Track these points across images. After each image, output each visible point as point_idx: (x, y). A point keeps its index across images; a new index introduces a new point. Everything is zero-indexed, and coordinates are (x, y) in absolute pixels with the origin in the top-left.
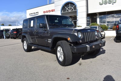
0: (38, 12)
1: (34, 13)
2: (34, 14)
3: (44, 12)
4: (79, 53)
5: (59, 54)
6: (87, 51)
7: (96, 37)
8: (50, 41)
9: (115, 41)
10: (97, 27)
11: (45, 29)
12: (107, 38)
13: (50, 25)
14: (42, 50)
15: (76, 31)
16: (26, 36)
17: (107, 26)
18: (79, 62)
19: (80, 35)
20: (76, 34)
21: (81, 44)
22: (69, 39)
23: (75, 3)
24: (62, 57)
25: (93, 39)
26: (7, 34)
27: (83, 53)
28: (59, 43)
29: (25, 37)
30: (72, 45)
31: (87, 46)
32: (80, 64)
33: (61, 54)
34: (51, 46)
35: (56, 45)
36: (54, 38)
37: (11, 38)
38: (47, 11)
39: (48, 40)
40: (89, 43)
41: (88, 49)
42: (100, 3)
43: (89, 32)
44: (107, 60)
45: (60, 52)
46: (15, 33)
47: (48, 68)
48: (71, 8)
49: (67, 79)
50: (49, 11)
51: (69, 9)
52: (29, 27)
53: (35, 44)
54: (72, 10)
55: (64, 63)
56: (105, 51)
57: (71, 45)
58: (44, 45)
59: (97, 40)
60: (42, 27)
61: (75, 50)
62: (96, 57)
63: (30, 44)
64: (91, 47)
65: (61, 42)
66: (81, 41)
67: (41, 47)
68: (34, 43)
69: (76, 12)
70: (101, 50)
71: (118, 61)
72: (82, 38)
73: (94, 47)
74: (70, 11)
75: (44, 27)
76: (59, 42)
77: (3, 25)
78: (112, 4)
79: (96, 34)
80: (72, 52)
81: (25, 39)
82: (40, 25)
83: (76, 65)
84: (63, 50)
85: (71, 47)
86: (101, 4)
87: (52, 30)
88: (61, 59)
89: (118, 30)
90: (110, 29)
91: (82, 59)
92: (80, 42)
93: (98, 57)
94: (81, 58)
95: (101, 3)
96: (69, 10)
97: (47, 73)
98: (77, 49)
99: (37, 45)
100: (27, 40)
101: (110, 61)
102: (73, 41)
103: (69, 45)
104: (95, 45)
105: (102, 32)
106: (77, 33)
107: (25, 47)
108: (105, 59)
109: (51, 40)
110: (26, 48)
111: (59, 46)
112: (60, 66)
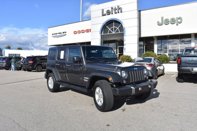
0: (65, 32)
1: (60, 33)
2: (59, 35)
3: (75, 32)
4: (122, 96)
5: (97, 97)
6: (132, 94)
7: (145, 76)
8: (86, 79)
9: (177, 80)
10: (151, 59)
11: (80, 64)
12: (167, 74)
13: (86, 59)
14: (73, 90)
15: (119, 69)
16: (53, 70)
17: (168, 56)
18: (122, 108)
19: (124, 75)
20: (119, 73)
21: (125, 85)
22: (110, 79)
23: (122, 21)
24: (101, 100)
25: (141, 79)
26: (18, 64)
27: (127, 96)
28: (98, 84)
29: (51, 71)
30: (114, 86)
31: (132, 88)
32: (124, 110)
33: (99, 97)
34: (87, 86)
35: (95, 85)
36: (91, 77)
37: (25, 70)
38: (79, 31)
39: (83, 79)
40: (135, 84)
41: (133, 92)
42: (158, 22)
43: (136, 70)
44: (158, 106)
45: (99, 94)
46: (31, 62)
47: (83, 113)
48: (115, 29)
49: (107, 125)
50: (82, 31)
51: (112, 29)
52: (58, 59)
53: (65, 82)
54: (118, 31)
55: (104, 108)
56: (159, 93)
57: (112, 86)
58: (78, 84)
59: (146, 80)
60: (76, 62)
61: (118, 92)
62: (145, 102)
63: (58, 81)
64: (137, 90)
65: (101, 82)
66: (125, 82)
67: (74, 86)
68: (63, 81)
69: (122, 35)
70: (154, 93)
71: (172, 107)
72: (126, 78)
73: (140, 89)
74: (114, 33)
75: (79, 62)
76: (98, 82)
77: (9, 48)
78: (176, 24)
79: (145, 72)
80: (114, 95)
81: (50, 74)
82: (74, 59)
83: (119, 111)
84: (103, 92)
85: (113, 88)
86: (160, 25)
87: (89, 66)
88: (100, 103)
89: (180, 66)
90: (173, 61)
91: (127, 104)
92: (123, 83)
93: (148, 102)
94: (125, 103)
95: (160, 22)
96: (113, 31)
97: (83, 119)
98: (120, 91)
99: (69, 84)
100: (54, 76)
101: (162, 108)
102: (116, 82)
103: (110, 86)
104: (142, 87)
105: (160, 66)
106: (121, 72)
107: (50, 86)
108: (156, 105)
109: (88, 78)
110: (52, 88)
111: (98, 86)
112: (98, 111)
